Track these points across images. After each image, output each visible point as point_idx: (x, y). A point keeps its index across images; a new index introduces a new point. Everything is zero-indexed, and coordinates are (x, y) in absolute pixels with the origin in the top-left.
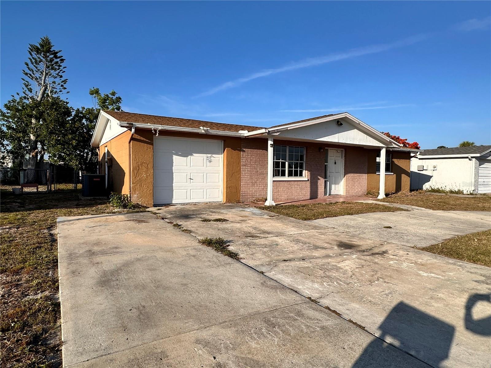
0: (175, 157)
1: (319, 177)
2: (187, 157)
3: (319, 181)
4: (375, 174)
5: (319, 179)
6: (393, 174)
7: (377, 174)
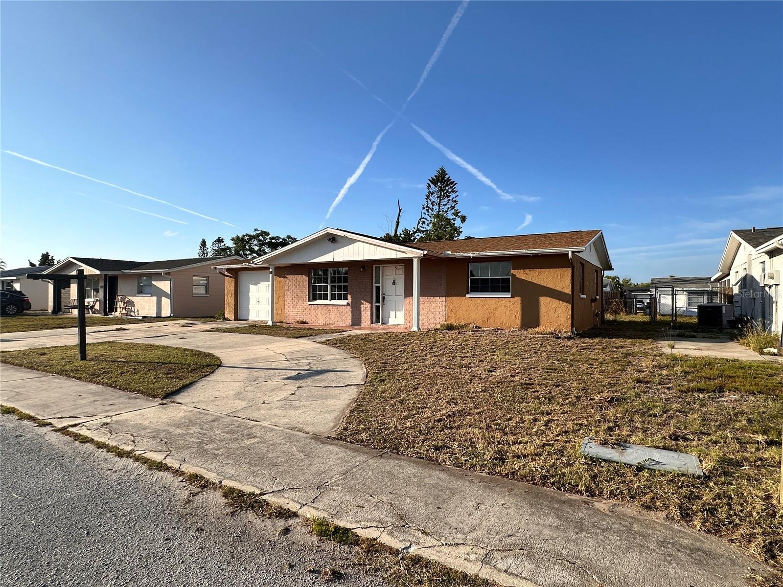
0: (251, 286)
1: (362, 301)
2: (257, 285)
3: (362, 306)
4: (464, 298)
5: (363, 304)
6: (510, 296)
7: (467, 296)
